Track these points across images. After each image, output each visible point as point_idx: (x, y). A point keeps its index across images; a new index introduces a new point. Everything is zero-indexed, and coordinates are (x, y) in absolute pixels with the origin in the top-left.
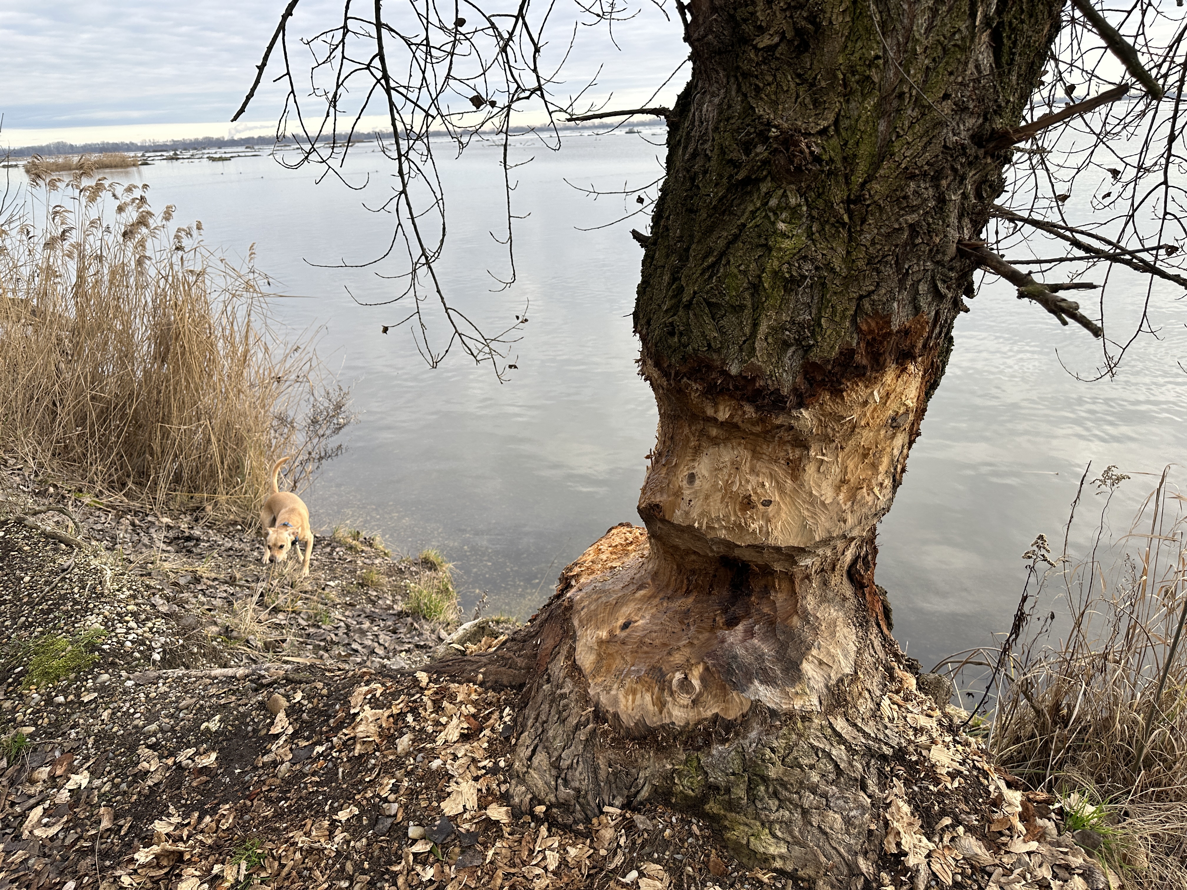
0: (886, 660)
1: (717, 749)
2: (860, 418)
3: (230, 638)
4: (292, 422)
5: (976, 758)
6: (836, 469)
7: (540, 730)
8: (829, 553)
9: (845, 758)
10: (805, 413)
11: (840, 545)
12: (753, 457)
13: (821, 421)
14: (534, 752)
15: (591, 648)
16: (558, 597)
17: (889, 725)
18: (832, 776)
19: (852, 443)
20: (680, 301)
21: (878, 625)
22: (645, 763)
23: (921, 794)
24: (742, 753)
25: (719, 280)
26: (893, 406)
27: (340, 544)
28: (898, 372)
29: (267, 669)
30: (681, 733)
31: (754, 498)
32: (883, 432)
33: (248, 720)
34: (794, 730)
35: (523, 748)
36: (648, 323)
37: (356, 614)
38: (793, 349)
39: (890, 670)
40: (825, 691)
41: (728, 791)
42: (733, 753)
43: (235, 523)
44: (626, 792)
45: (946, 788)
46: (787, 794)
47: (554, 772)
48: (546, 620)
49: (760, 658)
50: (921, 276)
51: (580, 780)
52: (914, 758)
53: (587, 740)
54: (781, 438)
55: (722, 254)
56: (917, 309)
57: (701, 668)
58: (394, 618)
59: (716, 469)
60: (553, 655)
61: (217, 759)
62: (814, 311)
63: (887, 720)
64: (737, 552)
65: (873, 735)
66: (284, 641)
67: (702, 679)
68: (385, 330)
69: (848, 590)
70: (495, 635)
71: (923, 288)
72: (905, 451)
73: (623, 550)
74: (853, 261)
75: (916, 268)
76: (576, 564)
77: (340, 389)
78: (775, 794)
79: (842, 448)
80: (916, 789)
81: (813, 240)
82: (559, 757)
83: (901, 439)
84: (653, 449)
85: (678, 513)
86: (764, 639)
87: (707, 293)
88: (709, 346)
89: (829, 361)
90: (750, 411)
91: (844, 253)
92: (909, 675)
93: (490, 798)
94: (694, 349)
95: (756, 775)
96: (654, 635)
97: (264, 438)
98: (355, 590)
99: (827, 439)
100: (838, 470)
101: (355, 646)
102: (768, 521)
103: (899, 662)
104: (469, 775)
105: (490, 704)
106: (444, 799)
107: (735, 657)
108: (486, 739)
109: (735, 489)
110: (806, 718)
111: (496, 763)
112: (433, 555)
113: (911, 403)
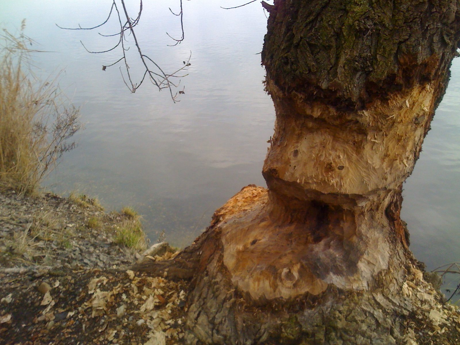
0: (406, 262)
1: (307, 312)
2: (397, 117)
3: (13, 254)
4: (45, 128)
5: (454, 317)
6: (382, 148)
7: (202, 303)
8: (376, 199)
9: (382, 316)
10: (366, 113)
11: (382, 193)
12: (333, 140)
13: (374, 118)
14: (199, 315)
15: (233, 255)
16: (212, 227)
17: (407, 299)
18: (374, 327)
19: (392, 132)
20: (292, 44)
21: (402, 242)
22: (265, 320)
23: (424, 336)
24: (322, 314)
25: (316, 31)
26: (416, 110)
27: (74, 202)
28: (420, 89)
29: (38, 269)
30: (287, 303)
31: (334, 165)
32: (410, 126)
33: (28, 297)
34: (352, 300)
35: (192, 313)
36: (272, 57)
37: (85, 243)
38: (360, 73)
39: (408, 268)
40: (371, 279)
41: (313, 335)
42: (317, 314)
43: (11, 189)
44: (253, 337)
45: (438, 333)
46: (348, 337)
47: (211, 326)
48: (205, 240)
49: (334, 260)
50: (434, 32)
51: (226, 330)
52: (420, 317)
53: (231, 308)
54: (350, 128)
55: (318, 15)
56: (432, 51)
57: (299, 266)
58: (108, 246)
59: (311, 148)
60: (210, 260)
61: (11, 318)
62: (373, 50)
63: (406, 296)
64: (322, 198)
65: (398, 304)
66: (44, 257)
67: (300, 272)
68: (104, 68)
69: (385, 221)
70: (172, 251)
71: (436, 38)
72: (422, 138)
73: (251, 200)
74: (396, 21)
75: (432, 27)
76: (223, 208)
77: (74, 108)
78: (341, 337)
79: (386, 135)
80: (421, 334)
81: (372, 7)
82: (214, 318)
83: (420, 131)
84: (272, 137)
85: (287, 174)
86: (336, 249)
87: (309, 38)
88: (310, 71)
89: (380, 81)
90: (333, 111)
91: (391, 15)
92: (419, 271)
93: (173, 341)
94: (300, 73)
95: (330, 326)
96: (271, 247)
97: (28, 138)
98: (84, 229)
99: (378, 130)
100: (383, 149)
101: (86, 261)
102: (341, 178)
103: (413, 263)
104: (160, 328)
105: (172, 289)
106: (146, 342)
107: (319, 259)
108: (170, 308)
109: (322, 159)
110: (360, 293)
111: (176, 322)
112: (130, 209)
113: (426, 109)
